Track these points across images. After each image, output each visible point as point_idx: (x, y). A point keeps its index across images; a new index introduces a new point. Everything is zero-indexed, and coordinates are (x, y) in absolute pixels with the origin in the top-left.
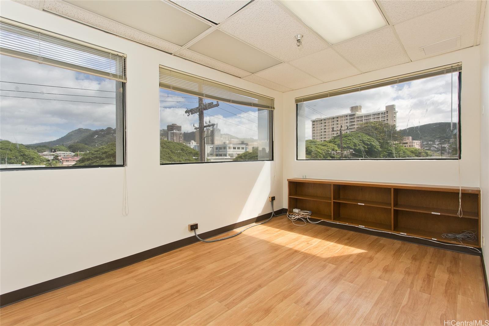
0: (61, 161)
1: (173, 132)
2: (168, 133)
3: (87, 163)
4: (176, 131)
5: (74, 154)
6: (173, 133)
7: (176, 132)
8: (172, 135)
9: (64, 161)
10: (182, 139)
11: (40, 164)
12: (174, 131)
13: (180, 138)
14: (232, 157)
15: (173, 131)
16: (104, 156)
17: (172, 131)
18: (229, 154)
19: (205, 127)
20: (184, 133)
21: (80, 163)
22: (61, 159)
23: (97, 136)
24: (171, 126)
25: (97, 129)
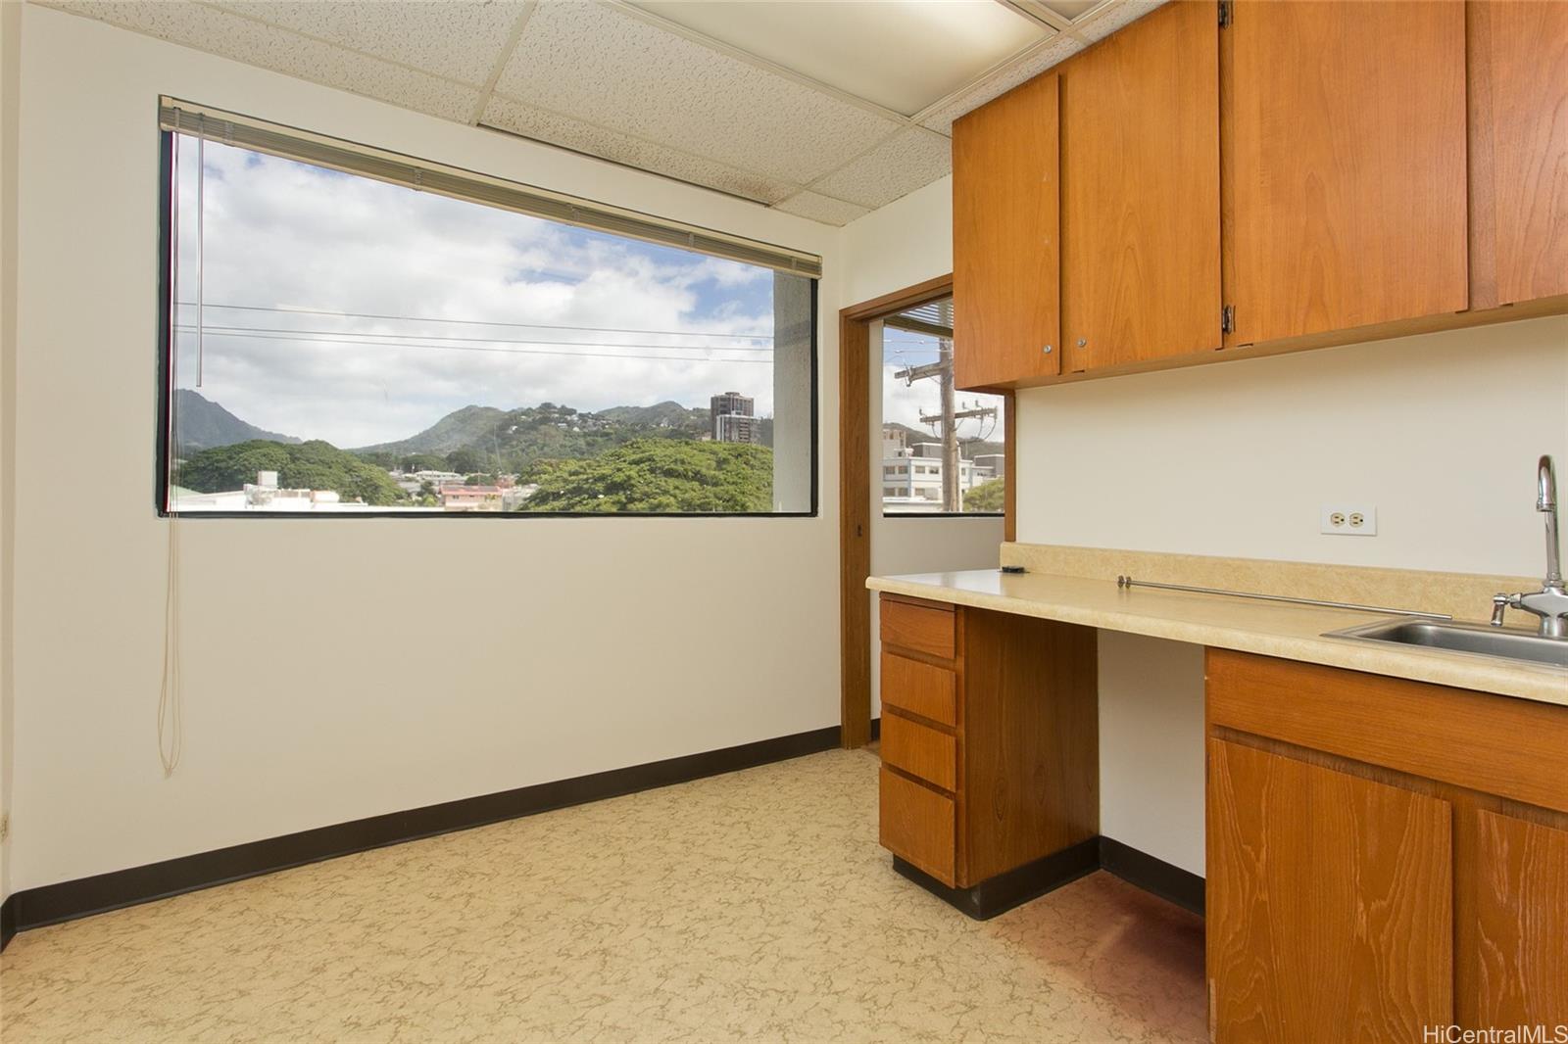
0: (439, 496)
1: (730, 418)
2: (714, 420)
3: (558, 505)
4: (739, 414)
5: (465, 478)
6: (730, 422)
7: (738, 416)
8: (728, 426)
9: (447, 498)
10: (755, 440)
11: (394, 503)
12: (734, 415)
13: (749, 435)
14: (932, 499)
15: (730, 413)
16: (600, 486)
17: (728, 416)
18: (917, 489)
19: (956, 417)
20: (762, 420)
21: (537, 505)
22: (440, 493)
23: (514, 428)
24: (722, 399)
25: (515, 408)
